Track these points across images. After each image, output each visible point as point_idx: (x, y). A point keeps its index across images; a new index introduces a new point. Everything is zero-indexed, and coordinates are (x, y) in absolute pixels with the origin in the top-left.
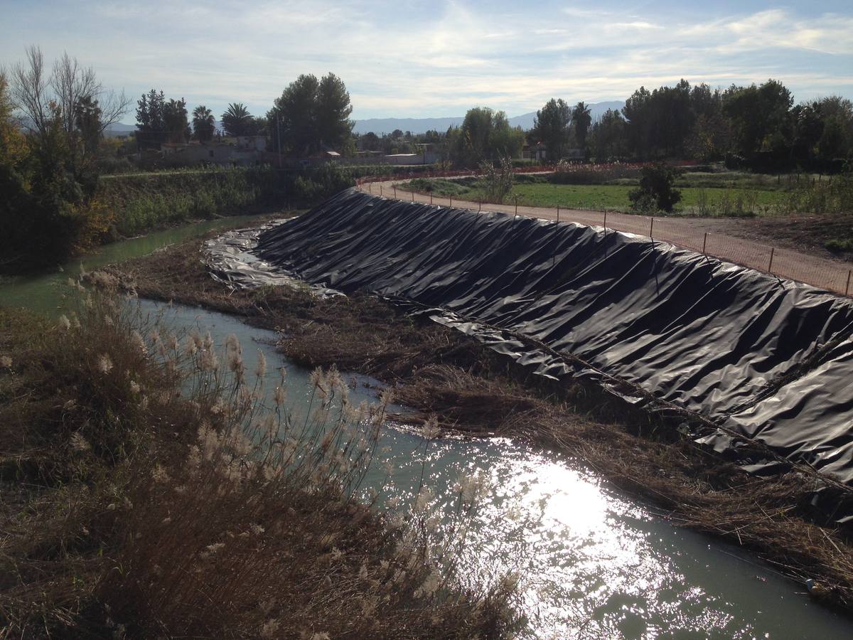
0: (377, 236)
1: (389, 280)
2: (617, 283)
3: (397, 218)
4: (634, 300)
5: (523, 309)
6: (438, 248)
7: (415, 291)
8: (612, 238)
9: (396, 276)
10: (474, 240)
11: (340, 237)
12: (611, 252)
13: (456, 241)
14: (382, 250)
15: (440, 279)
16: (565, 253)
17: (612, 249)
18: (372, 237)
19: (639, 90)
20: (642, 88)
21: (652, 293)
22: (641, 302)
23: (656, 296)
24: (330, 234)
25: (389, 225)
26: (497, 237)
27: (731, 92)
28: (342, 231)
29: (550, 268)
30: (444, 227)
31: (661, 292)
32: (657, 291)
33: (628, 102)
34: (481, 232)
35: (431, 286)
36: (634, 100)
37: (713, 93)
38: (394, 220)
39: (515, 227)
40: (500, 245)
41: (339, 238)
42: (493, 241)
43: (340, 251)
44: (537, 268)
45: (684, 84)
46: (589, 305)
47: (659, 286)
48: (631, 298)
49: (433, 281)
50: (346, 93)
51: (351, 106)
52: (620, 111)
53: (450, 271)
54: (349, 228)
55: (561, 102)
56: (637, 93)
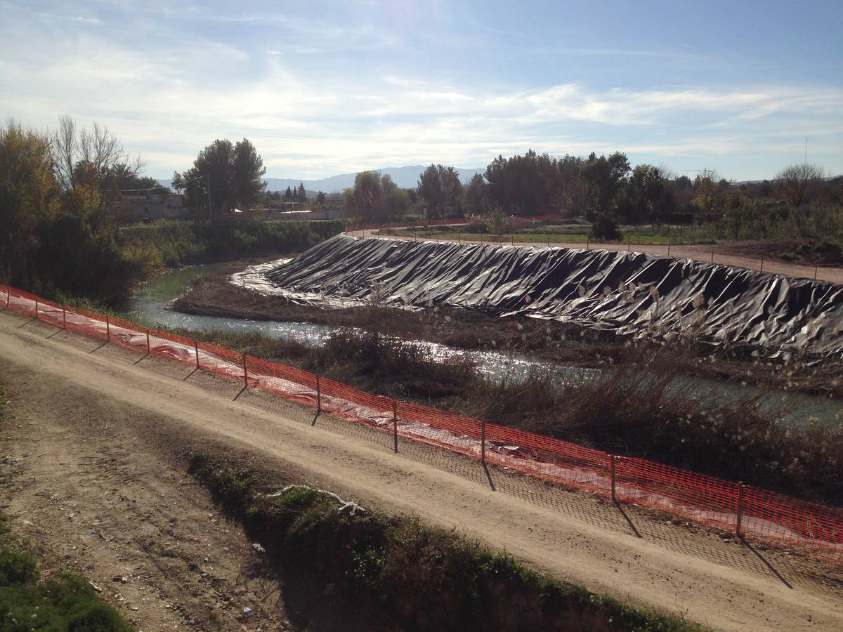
0: (423, 268)
1: (463, 296)
2: (660, 283)
3: (433, 254)
4: (678, 293)
5: (596, 305)
6: (492, 272)
7: (494, 301)
8: (642, 258)
9: (467, 293)
10: (523, 265)
11: (380, 270)
12: (646, 266)
13: (506, 267)
14: (436, 277)
15: (509, 292)
16: (608, 269)
17: (646, 264)
18: (418, 268)
19: (498, 159)
20: (500, 156)
21: (690, 287)
22: (684, 293)
23: (693, 289)
24: (369, 269)
25: (429, 259)
26: (544, 262)
27: (566, 160)
28: (380, 266)
29: (602, 279)
30: (487, 258)
31: (696, 286)
32: (693, 286)
33: (489, 168)
34: (526, 259)
35: (505, 297)
36: (494, 166)
37: (552, 162)
38: (431, 255)
39: (556, 254)
40: (549, 267)
41: (380, 272)
42: (541, 264)
43: (392, 281)
44: (590, 280)
45: (531, 154)
46: (647, 298)
47: (693, 284)
48: (675, 292)
49: (504, 294)
50: (258, 156)
51: (265, 168)
52: (482, 175)
53: (515, 286)
54: (385, 264)
55: (440, 167)
56: (496, 161)
